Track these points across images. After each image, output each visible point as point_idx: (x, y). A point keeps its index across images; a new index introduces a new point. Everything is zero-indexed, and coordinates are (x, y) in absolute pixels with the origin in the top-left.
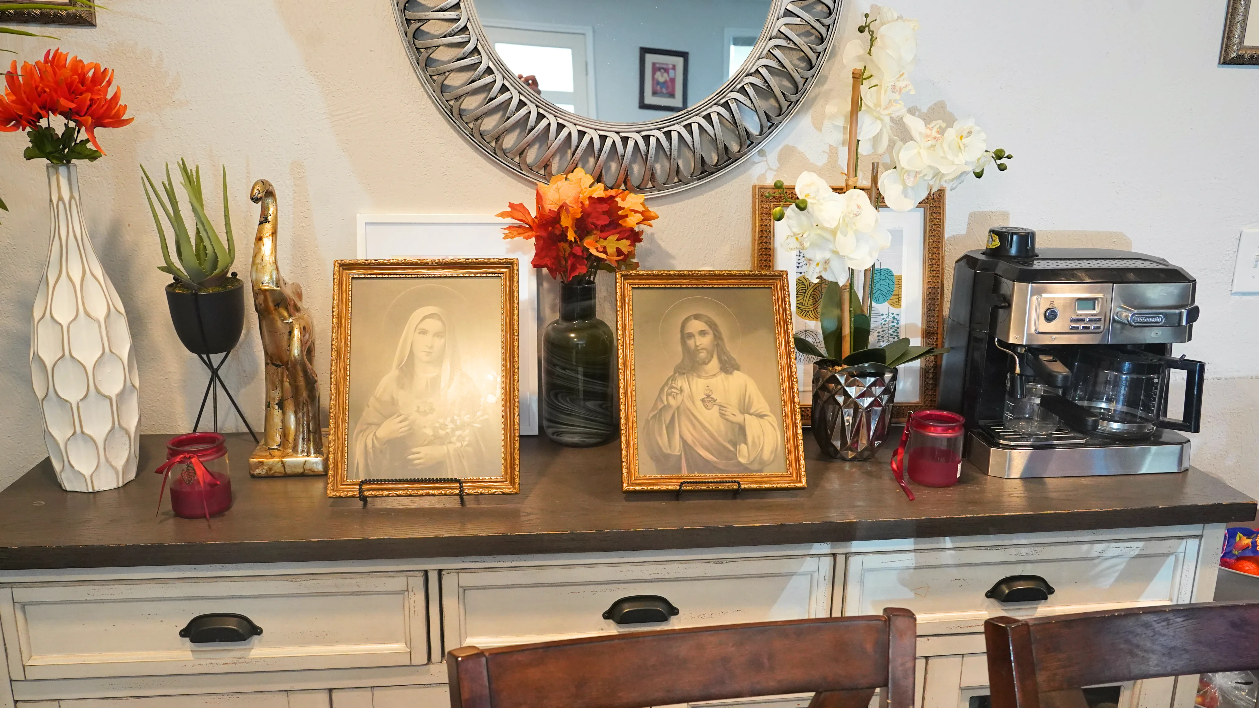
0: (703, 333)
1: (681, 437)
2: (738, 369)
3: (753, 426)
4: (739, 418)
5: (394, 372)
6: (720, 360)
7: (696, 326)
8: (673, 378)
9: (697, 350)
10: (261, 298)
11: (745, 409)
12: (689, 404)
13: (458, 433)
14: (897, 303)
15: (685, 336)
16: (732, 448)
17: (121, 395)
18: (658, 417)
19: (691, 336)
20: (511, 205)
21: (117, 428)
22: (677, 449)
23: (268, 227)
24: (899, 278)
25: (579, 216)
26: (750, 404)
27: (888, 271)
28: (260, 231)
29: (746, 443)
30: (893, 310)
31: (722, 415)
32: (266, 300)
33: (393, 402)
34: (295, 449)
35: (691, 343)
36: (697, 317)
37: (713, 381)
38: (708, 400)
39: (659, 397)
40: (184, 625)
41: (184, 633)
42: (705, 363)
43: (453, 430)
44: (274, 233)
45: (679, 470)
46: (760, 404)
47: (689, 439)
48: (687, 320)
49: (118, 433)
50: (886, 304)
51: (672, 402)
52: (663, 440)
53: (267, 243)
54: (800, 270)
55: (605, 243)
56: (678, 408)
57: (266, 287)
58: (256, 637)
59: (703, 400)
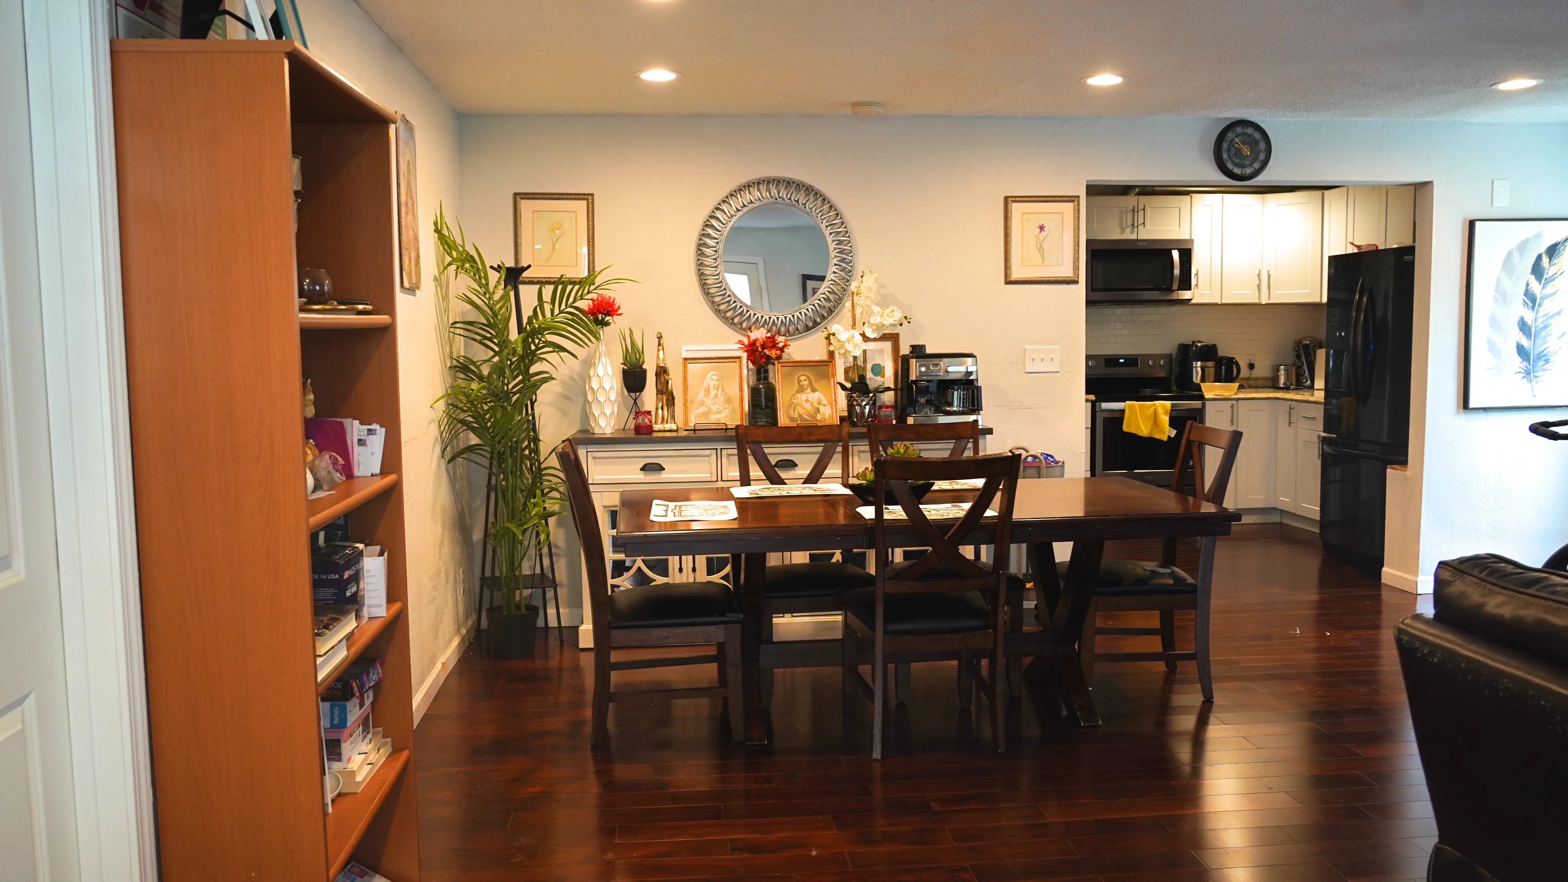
0: (805, 380)
1: (798, 412)
2: (817, 391)
3: (822, 408)
4: (818, 406)
5: (703, 392)
6: (811, 388)
7: (803, 378)
8: (795, 394)
9: (803, 385)
10: (659, 369)
11: (820, 403)
12: (801, 402)
13: (724, 410)
14: (883, 376)
15: (799, 381)
16: (814, 415)
17: (614, 401)
18: (790, 406)
19: (801, 381)
20: (739, 341)
21: (613, 412)
22: (796, 415)
23: (661, 347)
24: (884, 367)
25: (762, 343)
26: (821, 402)
27: (879, 365)
28: (658, 348)
29: (819, 413)
30: (883, 379)
31: (812, 405)
32: (660, 370)
33: (703, 401)
34: (667, 422)
35: (801, 383)
36: (803, 375)
37: (809, 395)
38: (807, 401)
39: (790, 400)
40: (641, 466)
41: (641, 469)
42: (806, 389)
43: (723, 410)
44: (663, 349)
45: (797, 422)
46: (824, 402)
47: (800, 412)
48: (799, 376)
49: (613, 414)
50: (879, 377)
51: (795, 401)
52: (792, 413)
53: (661, 352)
54: (845, 365)
55: (771, 352)
56: (797, 403)
57: (661, 365)
58: (663, 471)
59: (805, 401)
